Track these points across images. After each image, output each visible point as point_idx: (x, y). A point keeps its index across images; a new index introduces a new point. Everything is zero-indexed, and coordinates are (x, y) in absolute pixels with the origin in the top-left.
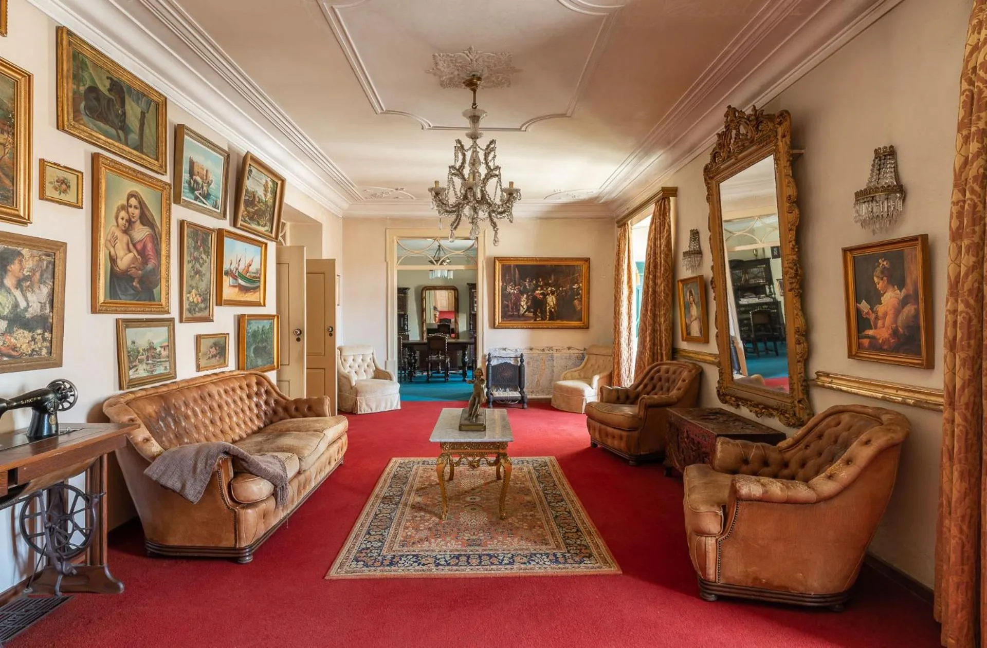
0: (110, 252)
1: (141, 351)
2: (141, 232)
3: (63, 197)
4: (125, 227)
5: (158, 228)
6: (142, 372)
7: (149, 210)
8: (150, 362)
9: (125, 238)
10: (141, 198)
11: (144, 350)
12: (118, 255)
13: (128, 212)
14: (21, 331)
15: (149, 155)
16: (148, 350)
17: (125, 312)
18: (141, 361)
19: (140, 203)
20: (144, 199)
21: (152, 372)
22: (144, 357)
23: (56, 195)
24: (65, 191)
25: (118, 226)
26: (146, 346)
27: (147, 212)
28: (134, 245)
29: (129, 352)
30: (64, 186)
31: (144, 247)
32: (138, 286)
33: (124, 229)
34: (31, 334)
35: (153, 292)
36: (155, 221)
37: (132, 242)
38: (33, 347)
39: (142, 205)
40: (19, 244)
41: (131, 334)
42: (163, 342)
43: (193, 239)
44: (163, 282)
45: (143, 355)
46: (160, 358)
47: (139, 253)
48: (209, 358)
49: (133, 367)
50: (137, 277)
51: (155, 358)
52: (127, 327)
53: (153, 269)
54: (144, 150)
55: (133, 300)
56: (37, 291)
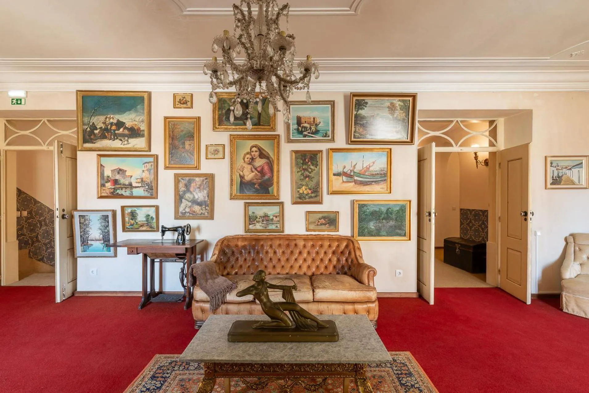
0: (240, 174)
1: (259, 217)
2: (260, 162)
3: (216, 156)
4: (249, 162)
5: (271, 158)
6: (258, 226)
7: (265, 151)
8: (264, 222)
9: (250, 167)
10: (260, 146)
11: (261, 217)
12: (245, 174)
13: (251, 155)
14: (196, 206)
15: (265, 125)
16: (263, 217)
17: (249, 199)
18: (258, 222)
19: (259, 149)
20: (262, 147)
21: (266, 227)
22: (261, 220)
23: (213, 156)
24: (217, 154)
25: (245, 162)
26: (262, 215)
27: (264, 152)
28: (256, 169)
29: (249, 217)
30: (216, 152)
31: (263, 169)
32: (258, 187)
33: (248, 162)
34: (200, 207)
35: (268, 190)
36: (270, 155)
37: (254, 168)
38: (201, 212)
39: (260, 150)
40: (193, 177)
41: (252, 209)
42: (276, 213)
43: (302, 159)
44: (275, 184)
45: (260, 219)
46: (272, 221)
47: (258, 172)
48: (318, 225)
49: (252, 224)
50: (258, 183)
51: (269, 221)
52: (249, 206)
53: (269, 178)
54: (262, 124)
55: (254, 193)
56: (202, 192)
